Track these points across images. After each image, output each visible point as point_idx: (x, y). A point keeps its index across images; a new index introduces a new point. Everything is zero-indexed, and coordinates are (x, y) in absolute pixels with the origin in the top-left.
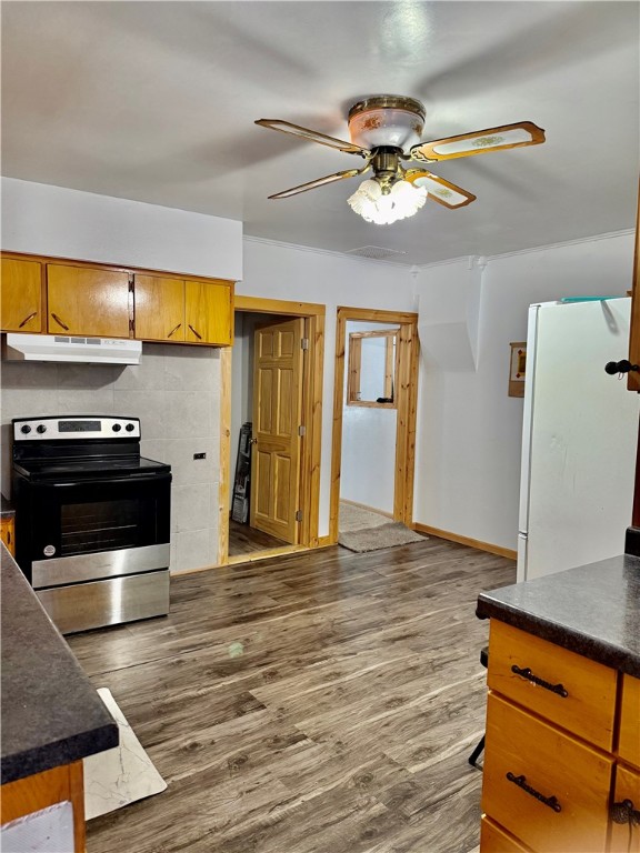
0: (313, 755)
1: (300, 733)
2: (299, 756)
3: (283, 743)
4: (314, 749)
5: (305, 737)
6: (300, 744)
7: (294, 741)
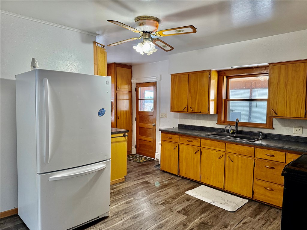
0: (157, 200)
1: (163, 205)
2: (160, 200)
3: (166, 203)
4: (157, 202)
5: (161, 204)
6: (161, 203)
7: (163, 203)
